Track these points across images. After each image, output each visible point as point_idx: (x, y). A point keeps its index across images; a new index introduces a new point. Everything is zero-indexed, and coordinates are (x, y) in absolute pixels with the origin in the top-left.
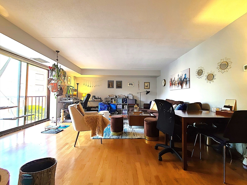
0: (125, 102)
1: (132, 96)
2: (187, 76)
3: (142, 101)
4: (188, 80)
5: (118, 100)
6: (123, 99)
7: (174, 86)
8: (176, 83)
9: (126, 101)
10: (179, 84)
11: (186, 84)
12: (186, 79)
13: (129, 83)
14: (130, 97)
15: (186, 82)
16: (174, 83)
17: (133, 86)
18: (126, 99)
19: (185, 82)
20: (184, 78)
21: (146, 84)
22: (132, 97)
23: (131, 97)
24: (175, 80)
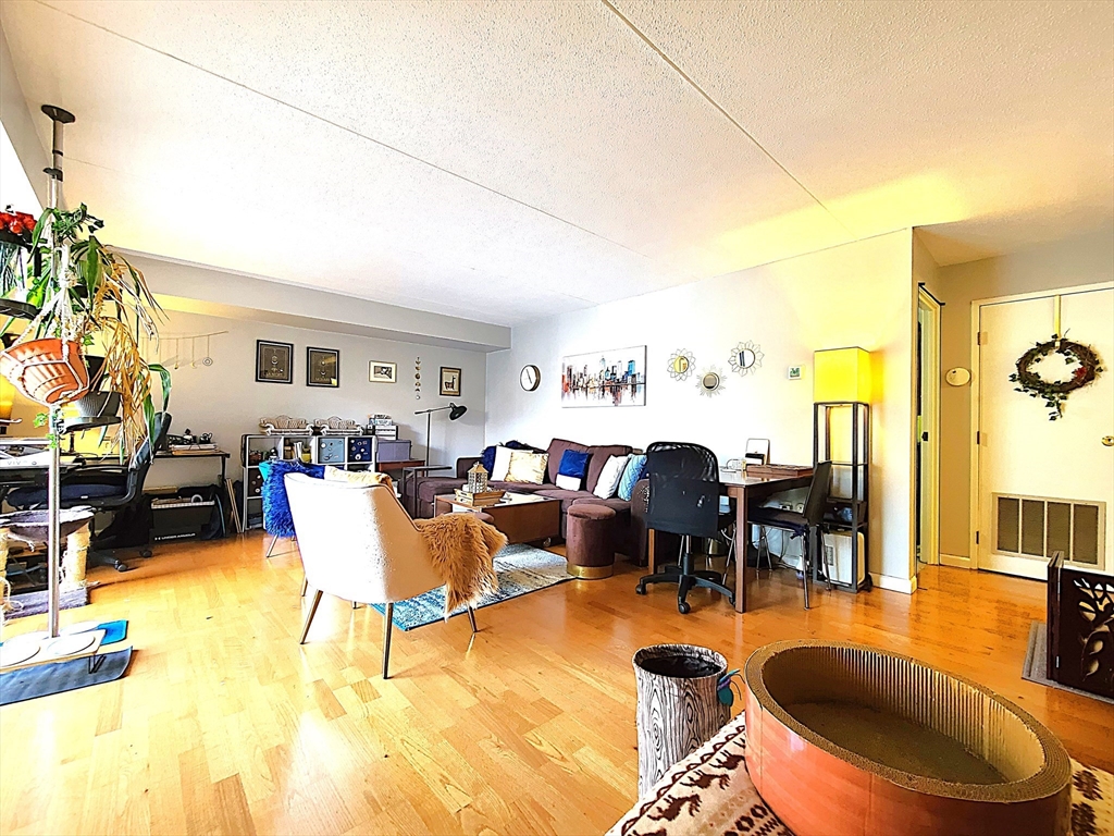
0: (361, 454)
1: (394, 427)
2: (638, 369)
3: (433, 449)
4: (640, 379)
5: (323, 446)
6: (350, 439)
7: (580, 393)
8: (590, 385)
9: (368, 448)
10: (604, 391)
11: (634, 391)
12: (634, 376)
13: (373, 364)
14: (381, 433)
15: (634, 386)
16: (581, 384)
17: (393, 380)
18: (365, 443)
19: (630, 387)
20: (627, 373)
21: (448, 377)
22: (394, 433)
23: (386, 431)
24: (588, 373)
